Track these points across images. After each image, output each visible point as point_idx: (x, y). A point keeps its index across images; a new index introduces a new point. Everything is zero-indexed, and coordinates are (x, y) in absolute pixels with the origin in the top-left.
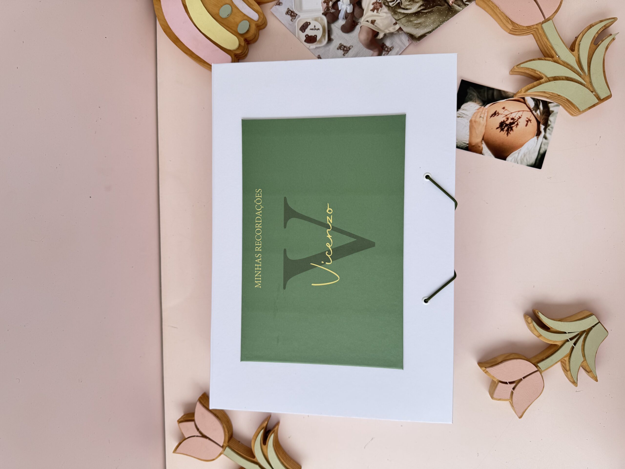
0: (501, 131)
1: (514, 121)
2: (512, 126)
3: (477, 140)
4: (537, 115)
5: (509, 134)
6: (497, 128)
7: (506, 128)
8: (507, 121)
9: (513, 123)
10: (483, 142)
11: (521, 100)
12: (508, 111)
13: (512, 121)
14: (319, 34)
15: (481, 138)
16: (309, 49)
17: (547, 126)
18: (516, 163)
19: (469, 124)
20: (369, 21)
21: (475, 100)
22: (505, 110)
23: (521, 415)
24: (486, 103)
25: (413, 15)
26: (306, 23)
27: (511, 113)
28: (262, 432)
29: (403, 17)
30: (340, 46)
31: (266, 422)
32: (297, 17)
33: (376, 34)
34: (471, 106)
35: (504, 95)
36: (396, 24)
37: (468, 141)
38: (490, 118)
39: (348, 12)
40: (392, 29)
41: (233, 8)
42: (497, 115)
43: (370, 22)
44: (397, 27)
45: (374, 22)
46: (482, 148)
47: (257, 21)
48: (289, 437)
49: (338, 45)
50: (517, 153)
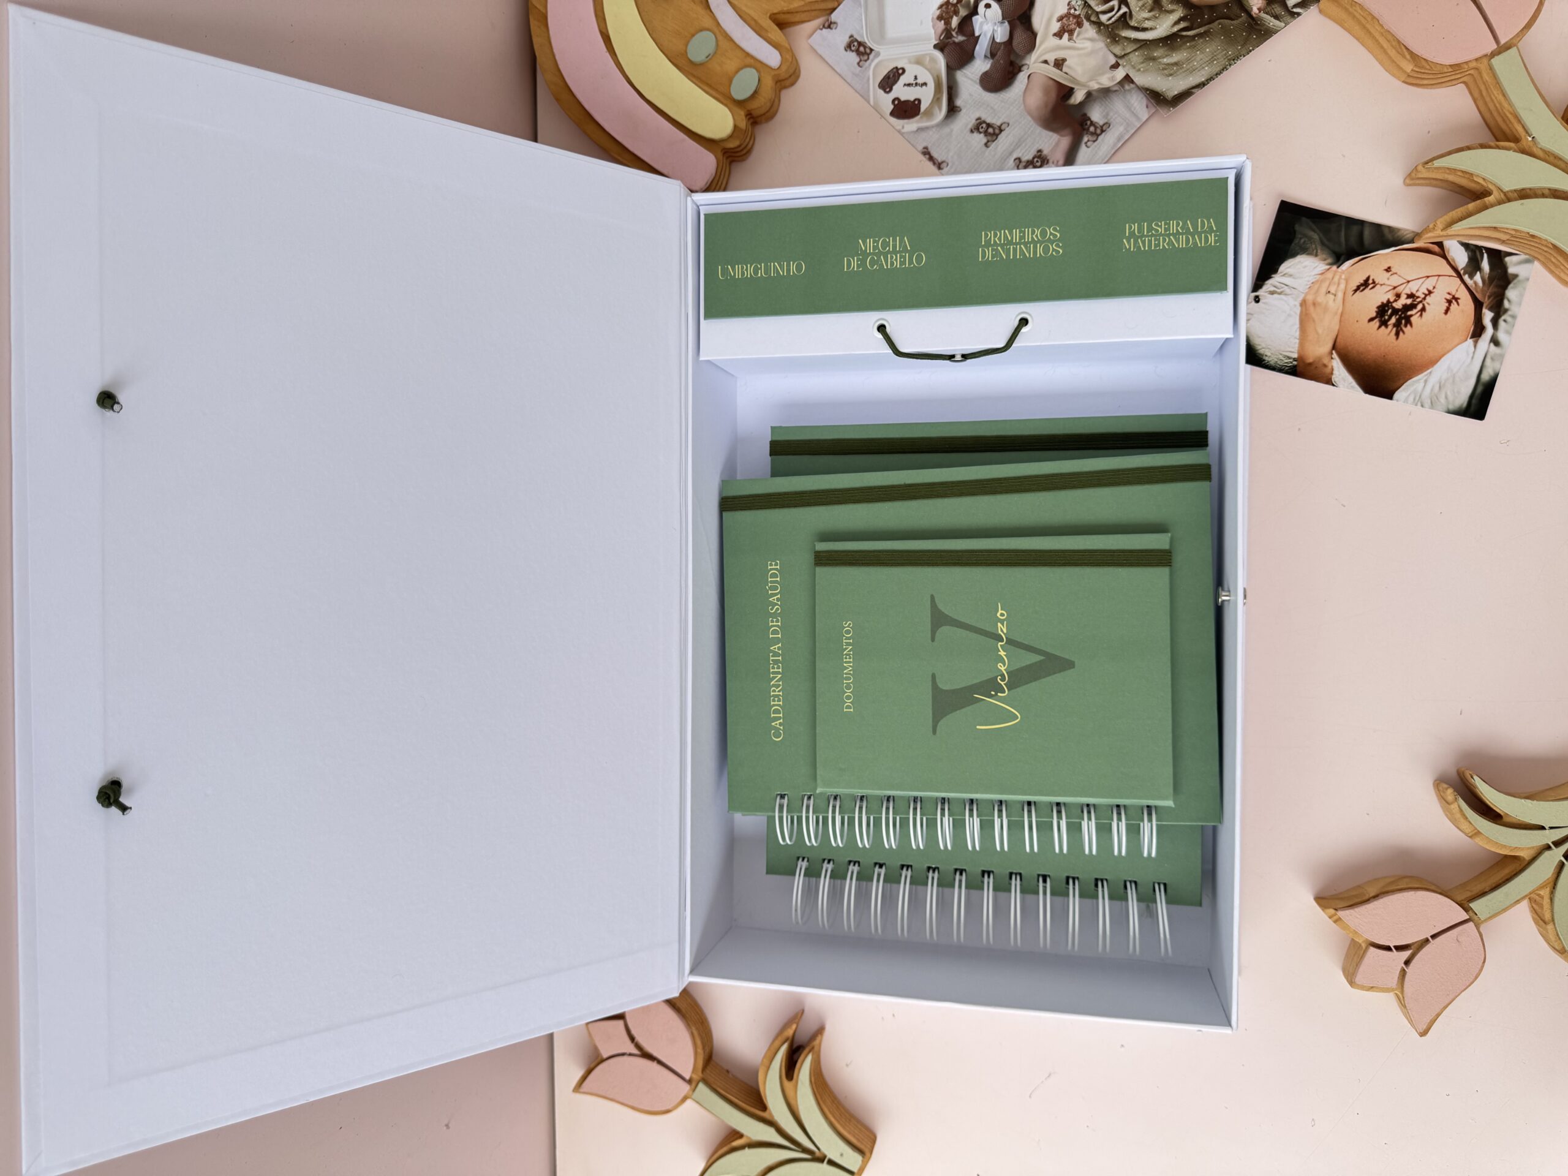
0: (1380, 327)
1: (1415, 301)
2: (1409, 313)
3: (1319, 349)
4: (1474, 285)
5: (1401, 333)
6: (1371, 320)
7: (1393, 320)
8: (1395, 301)
9: (1412, 306)
10: (1335, 355)
11: (1432, 250)
12: (1400, 276)
13: (1409, 301)
14: (926, 96)
15: (1330, 345)
16: (902, 134)
17: (1501, 313)
18: (1419, 406)
19: (1298, 310)
20: (1049, 61)
21: (1315, 251)
22: (1392, 275)
23: (1425, 1027)
24: (1342, 258)
25: (1161, 45)
26: (895, 70)
27: (1408, 282)
28: (784, 1048)
29: (1135, 50)
30: (977, 124)
31: (794, 1027)
32: (871, 56)
33: (1065, 92)
34: (1305, 267)
35: (1389, 236)
36: (1116, 66)
37: (1296, 352)
38: (1353, 294)
39: (998, 40)
40: (1108, 80)
41: (720, 38)
42: (1371, 286)
43: (1052, 64)
44: (1120, 74)
45: (1061, 62)
46: (1333, 370)
47: (776, 68)
48: (847, 1065)
49: (972, 122)
50: (1423, 381)
